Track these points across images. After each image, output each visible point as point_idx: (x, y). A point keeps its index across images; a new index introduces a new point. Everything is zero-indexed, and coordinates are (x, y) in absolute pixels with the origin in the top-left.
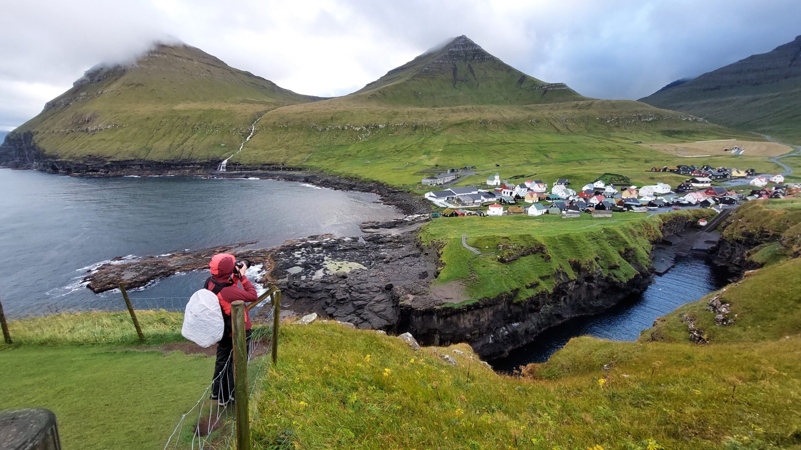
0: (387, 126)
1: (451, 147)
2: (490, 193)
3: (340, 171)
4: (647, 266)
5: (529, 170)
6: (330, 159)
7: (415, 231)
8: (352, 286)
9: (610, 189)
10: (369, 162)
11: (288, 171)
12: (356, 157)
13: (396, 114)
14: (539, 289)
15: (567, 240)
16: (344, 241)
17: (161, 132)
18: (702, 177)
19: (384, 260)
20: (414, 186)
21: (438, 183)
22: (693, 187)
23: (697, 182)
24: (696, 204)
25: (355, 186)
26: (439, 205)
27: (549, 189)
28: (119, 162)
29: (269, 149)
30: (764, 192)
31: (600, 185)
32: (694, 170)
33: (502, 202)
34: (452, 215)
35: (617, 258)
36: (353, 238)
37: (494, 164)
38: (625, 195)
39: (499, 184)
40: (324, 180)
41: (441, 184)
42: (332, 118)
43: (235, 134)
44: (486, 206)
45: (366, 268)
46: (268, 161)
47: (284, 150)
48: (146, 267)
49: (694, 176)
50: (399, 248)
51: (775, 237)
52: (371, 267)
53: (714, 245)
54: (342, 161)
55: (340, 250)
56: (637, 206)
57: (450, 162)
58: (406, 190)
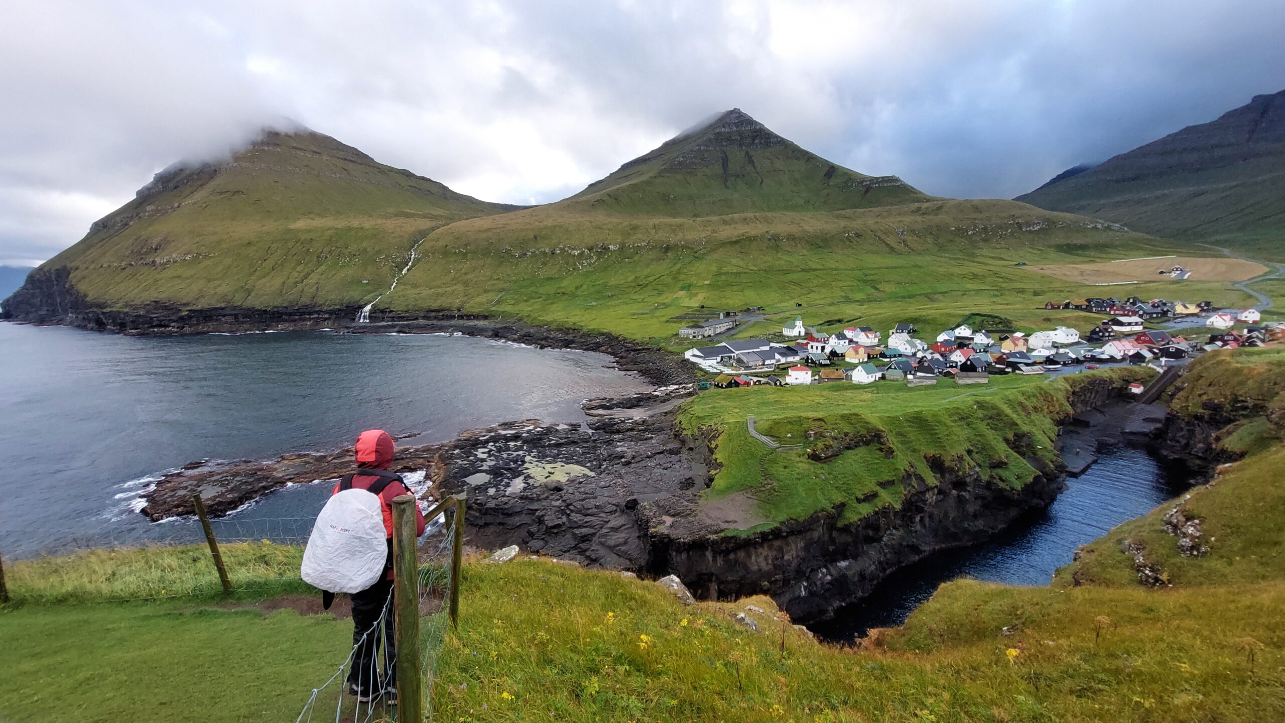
0: (622, 248)
1: (723, 277)
2: (789, 348)
3: (548, 318)
4: (1052, 462)
5: (850, 311)
6: (533, 301)
7: (670, 412)
8: (571, 504)
9: (981, 339)
10: (594, 303)
11: (467, 319)
12: (573, 296)
13: (635, 228)
14: (879, 504)
15: (919, 421)
16: (557, 431)
17: (269, 263)
18: (1127, 315)
19: (623, 460)
20: (667, 339)
21: (706, 334)
22: (1115, 332)
23: (1121, 324)
24: (1123, 359)
25: (572, 342)
26: (708, 369)
27: (884, 340)
28: (201, 311)
29: (439, 287)
30: (1230, 338)
31: (964, 331)
32: (1114, 305)
33: (809, 363)
34: (730, 385)
35: (1002, 450)
36: (572, 425)
37: (793, 303)
38: (1007, 347)
39: (803, 334)
40: (523, 333)
41: (709, 336)
42: (535, 237)
43: (384, 265)
44: (784, 369)
45: (592, 474)
46: (435, 305)
47: (460, 288)
48: (238, 478)
49: (1115, 314)
50: (646, 439)
51: (1258, 409)
52: (601, 472)
53: (1159, 425)
54: (552, 303)
55: (550, 446)
56: (1027, 365)
57: (724, 301)
58: (655, 347)
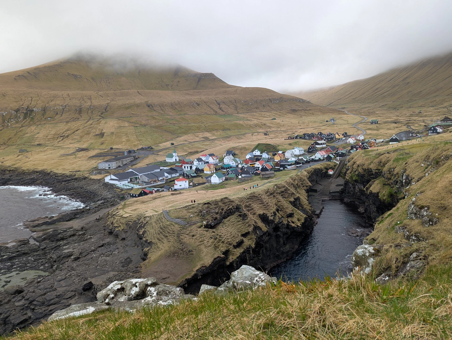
4: (310, 210)
5: (201, 146)
8: (34, 301)
9: (265, 156)
14: (245, 246)
15: (254, 197)
16: (7, 248)
18: (320, 140)
19: (72, 257)
20: (89, 171)
22: (317, 148)
23: (318, 144)
24: (323, 160)
26: (122, 187)
27: (221, 160)
30: (358, 147)
31: (257, 153)
32: (314, 136)
34: (141, 195)
35: (290, 209)
37: (168, 143)
38: (277, 158)
39: (178, 160)
44: (171, 181)
45: (47, 274)
49: (315, 140)
50: (87, 240)
52: (54, 271)
53: (342, 187)
56: (289, 165)
58: (81, 177)
